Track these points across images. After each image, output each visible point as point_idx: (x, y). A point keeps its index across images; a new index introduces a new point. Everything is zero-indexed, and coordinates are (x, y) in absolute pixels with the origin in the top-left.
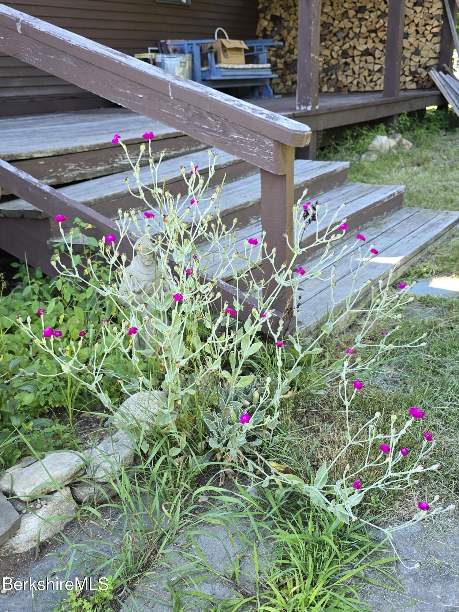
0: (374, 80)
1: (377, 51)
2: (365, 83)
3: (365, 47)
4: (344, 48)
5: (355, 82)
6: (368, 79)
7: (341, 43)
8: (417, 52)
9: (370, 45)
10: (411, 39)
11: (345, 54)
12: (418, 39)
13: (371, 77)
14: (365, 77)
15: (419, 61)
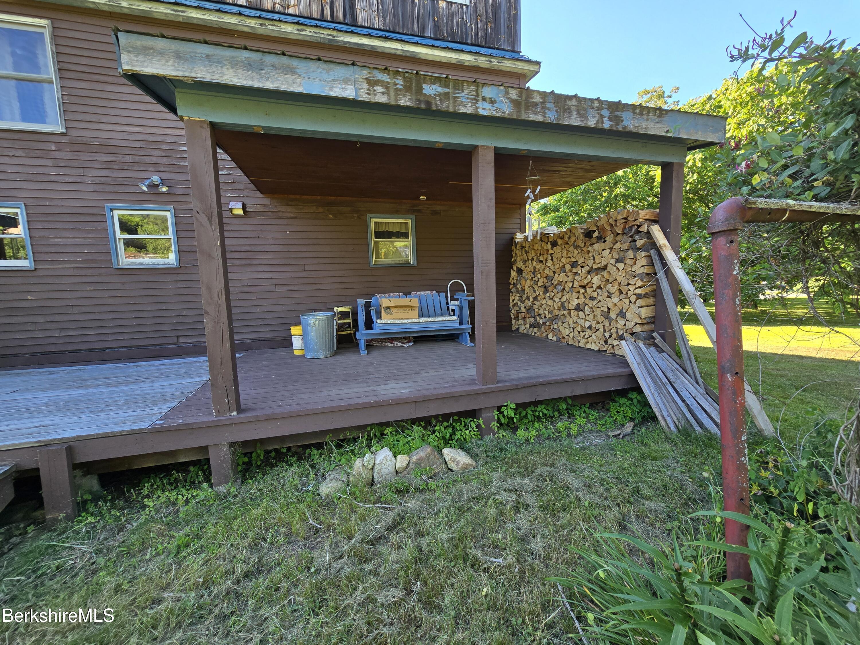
0: (586, 337)
1: (586, 307)
2: (579, 339)
3: (577, 302)
4: (562, 300)
5: (571, 335)
6: (582, 334)
7: (560, 295)
8: (622, 314)
9: (581, 300)
10: (616, 300)
11: (563, 306)
12: (621, 300)
13: (584, 333)
14: (579, 332)
15: (625, 325)
